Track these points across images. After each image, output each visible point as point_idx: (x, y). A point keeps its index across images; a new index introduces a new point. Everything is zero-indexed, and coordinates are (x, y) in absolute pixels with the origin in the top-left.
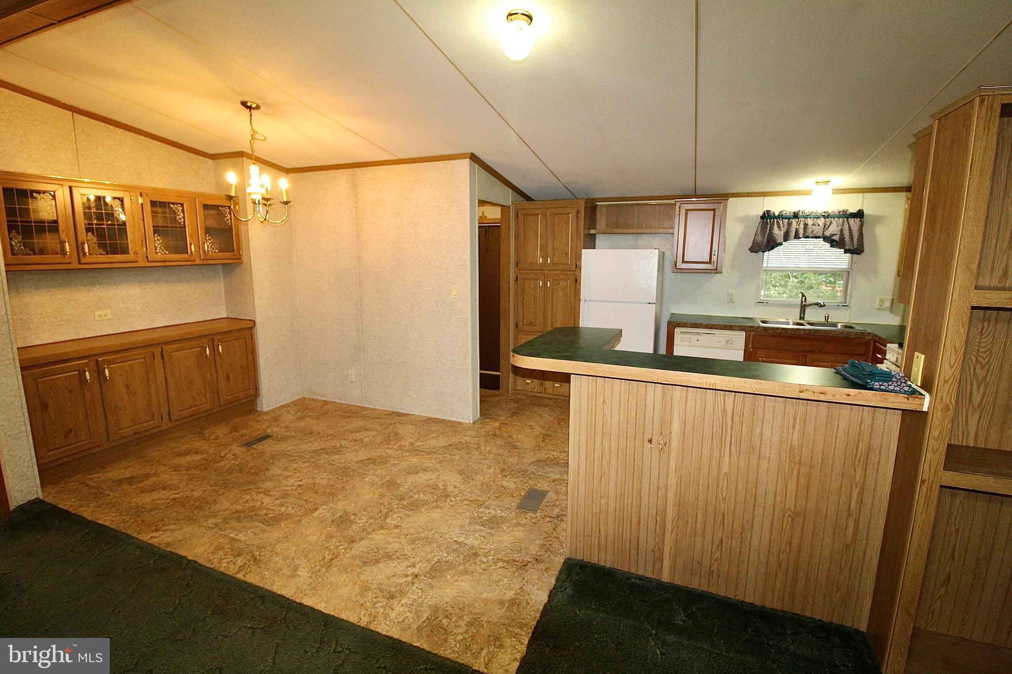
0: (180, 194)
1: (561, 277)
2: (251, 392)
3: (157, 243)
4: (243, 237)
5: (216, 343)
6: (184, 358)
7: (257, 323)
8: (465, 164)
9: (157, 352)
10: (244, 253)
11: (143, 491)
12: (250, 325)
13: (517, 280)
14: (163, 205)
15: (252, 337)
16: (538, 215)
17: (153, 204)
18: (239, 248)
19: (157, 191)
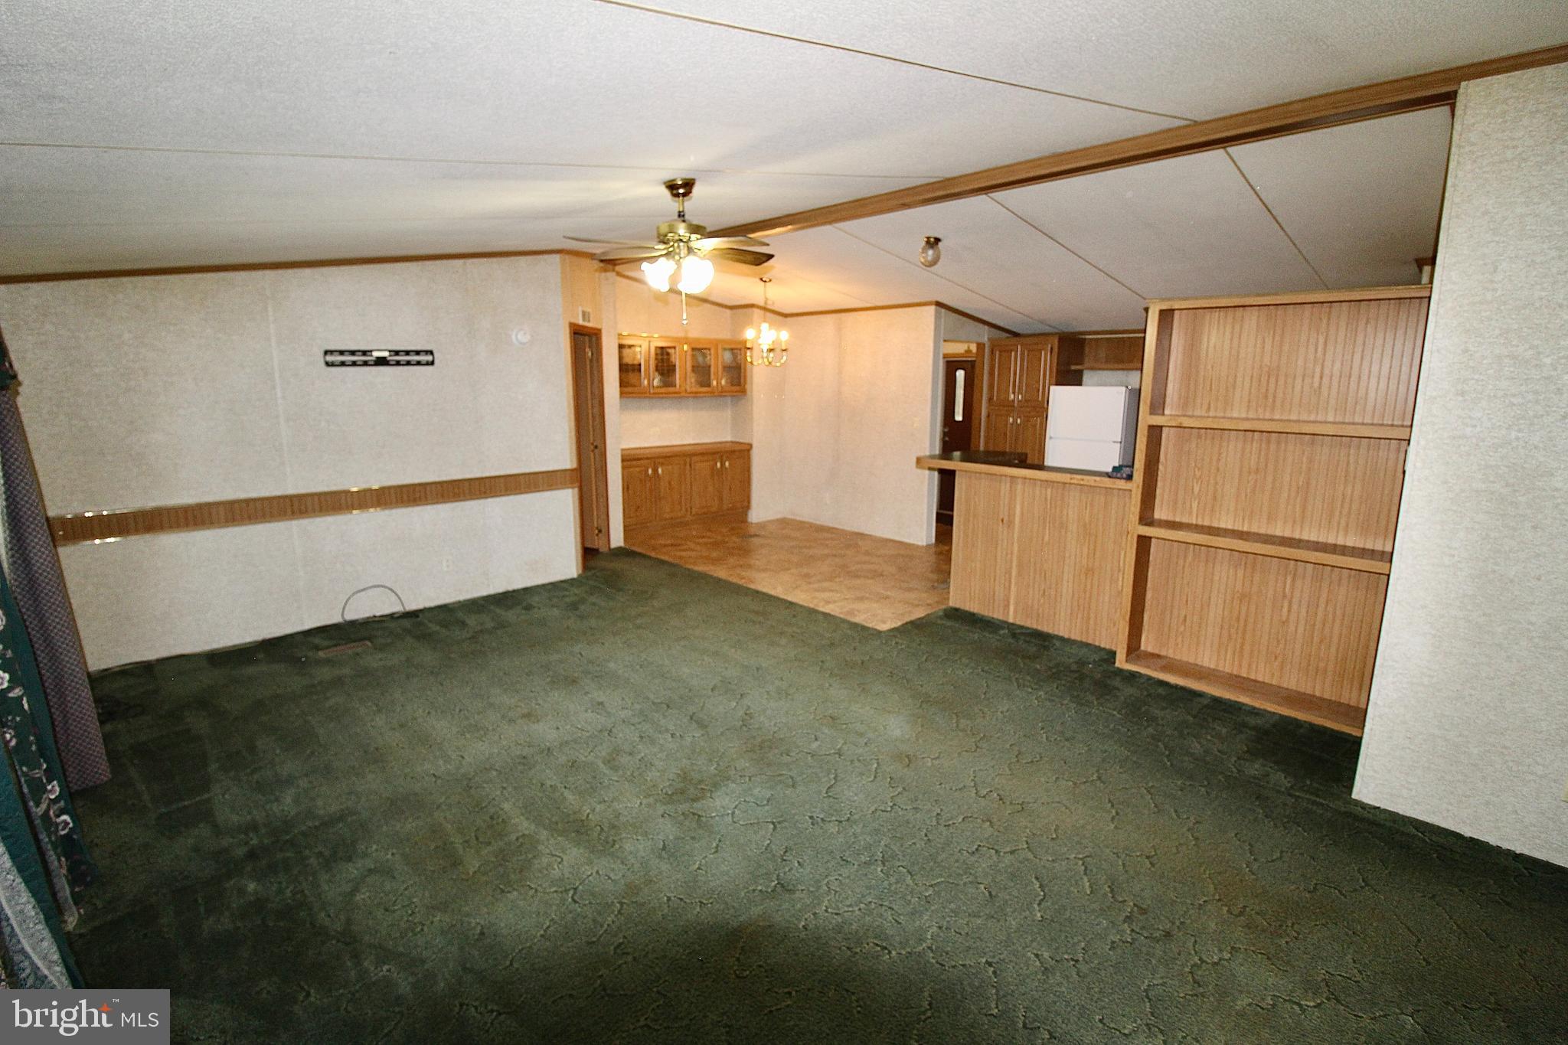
0: (711, 341)
1: (1032, 414)
2: (746, 504)
3: (692, 379)
4: (748, 374)
5: (724, 458)
6: (703, 467)
7: (754, 446)
8: (931, 310)
9: (688, 460)
10: (748, 387)
11: (680, 550)
12: (748, 447)
13: (988, 416)
14: (699, 350)
15: (749, 458)
16: (1012, 351)
17: (693, 349)
18: (745, 383)
19: (698, 340)
